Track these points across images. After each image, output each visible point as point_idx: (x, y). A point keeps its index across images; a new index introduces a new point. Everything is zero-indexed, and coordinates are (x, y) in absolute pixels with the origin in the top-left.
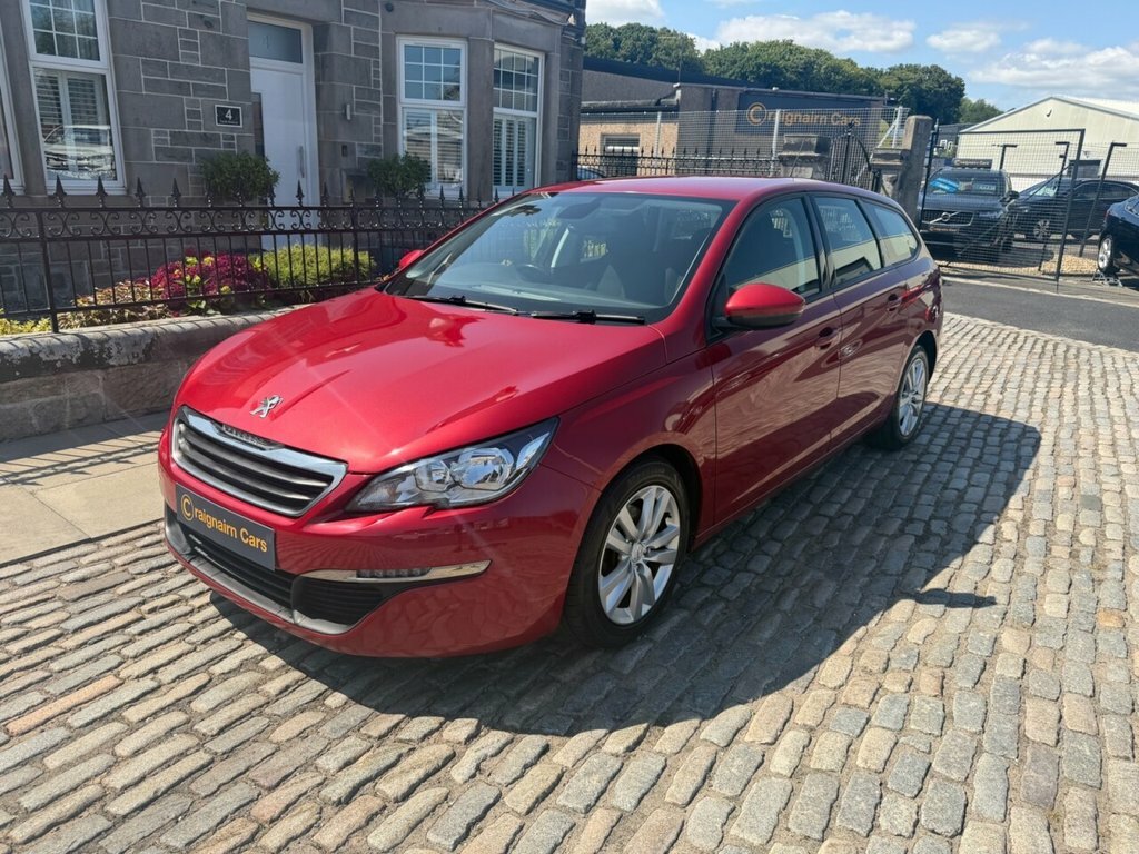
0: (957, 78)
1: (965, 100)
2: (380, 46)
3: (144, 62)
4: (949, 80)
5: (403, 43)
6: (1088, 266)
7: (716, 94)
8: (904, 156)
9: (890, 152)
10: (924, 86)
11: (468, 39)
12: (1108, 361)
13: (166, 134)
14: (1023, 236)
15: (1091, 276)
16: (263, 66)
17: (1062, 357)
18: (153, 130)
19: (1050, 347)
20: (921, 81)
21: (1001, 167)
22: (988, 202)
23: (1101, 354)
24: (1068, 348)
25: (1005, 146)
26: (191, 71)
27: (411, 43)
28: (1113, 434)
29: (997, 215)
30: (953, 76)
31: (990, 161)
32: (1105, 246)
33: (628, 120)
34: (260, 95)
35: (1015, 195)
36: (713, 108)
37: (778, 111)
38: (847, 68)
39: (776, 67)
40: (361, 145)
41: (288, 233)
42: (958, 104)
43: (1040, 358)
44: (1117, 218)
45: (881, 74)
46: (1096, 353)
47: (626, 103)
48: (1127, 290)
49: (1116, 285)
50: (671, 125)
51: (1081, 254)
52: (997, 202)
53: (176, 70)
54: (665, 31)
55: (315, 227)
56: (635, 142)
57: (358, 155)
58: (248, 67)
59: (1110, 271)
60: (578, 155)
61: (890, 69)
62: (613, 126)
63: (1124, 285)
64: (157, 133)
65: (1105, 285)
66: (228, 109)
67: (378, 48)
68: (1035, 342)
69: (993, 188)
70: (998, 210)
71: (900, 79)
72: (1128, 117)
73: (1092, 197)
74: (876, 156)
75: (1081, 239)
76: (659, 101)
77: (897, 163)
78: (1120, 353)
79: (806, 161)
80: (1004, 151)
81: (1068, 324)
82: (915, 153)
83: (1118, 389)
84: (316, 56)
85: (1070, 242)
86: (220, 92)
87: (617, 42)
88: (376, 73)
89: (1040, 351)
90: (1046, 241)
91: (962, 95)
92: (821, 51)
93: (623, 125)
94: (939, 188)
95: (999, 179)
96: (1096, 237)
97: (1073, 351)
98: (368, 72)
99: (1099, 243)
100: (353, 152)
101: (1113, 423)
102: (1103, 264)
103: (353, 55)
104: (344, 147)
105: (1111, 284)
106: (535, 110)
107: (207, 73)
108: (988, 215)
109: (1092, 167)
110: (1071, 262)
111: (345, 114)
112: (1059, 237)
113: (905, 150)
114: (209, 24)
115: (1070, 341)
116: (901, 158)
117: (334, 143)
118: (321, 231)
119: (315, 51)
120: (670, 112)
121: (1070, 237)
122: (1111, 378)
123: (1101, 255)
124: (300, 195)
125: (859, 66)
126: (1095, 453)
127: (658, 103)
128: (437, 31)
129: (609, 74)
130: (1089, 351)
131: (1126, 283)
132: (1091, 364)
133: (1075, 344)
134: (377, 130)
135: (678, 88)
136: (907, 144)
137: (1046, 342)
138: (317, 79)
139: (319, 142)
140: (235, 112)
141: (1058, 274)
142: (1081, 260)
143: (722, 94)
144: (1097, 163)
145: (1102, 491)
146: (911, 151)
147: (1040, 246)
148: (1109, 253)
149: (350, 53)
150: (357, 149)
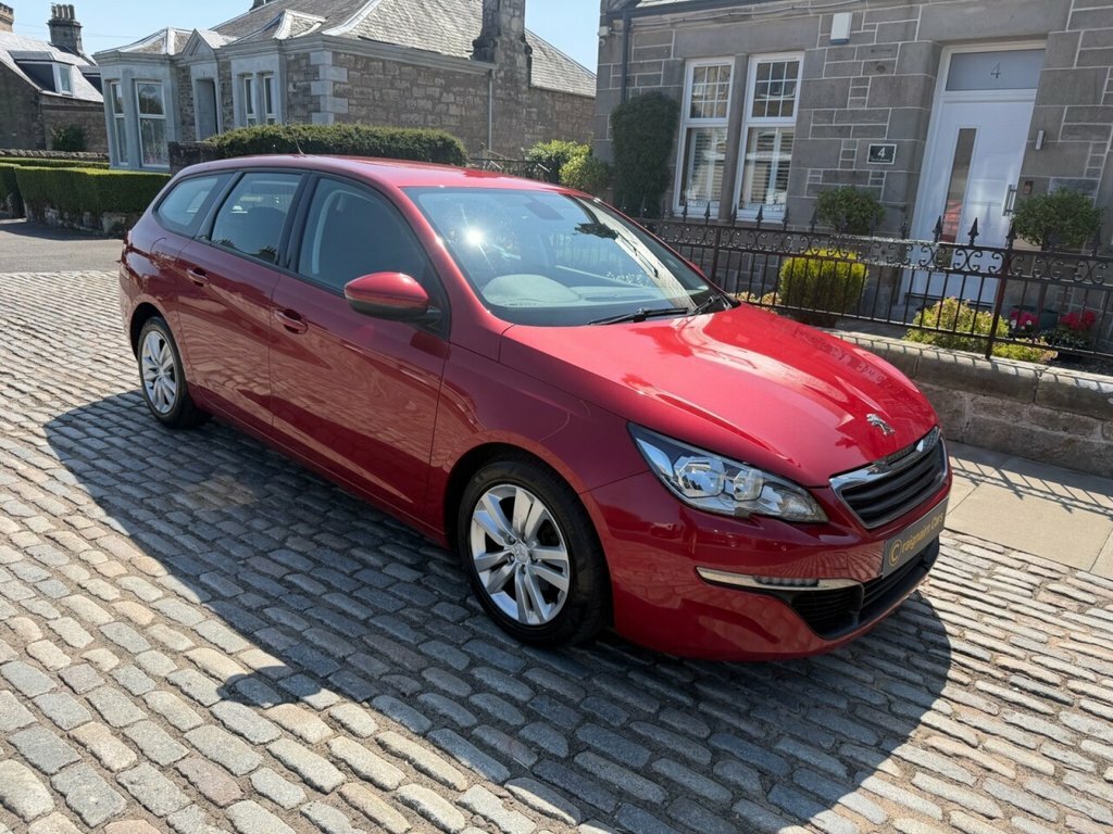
3: (815, 113)
13: (820, 172)
18: (810, 170)
26: (855, 115)
40: (1060, 180)
53: (841, 116)
64: (813, 172)
66: (881, 147)
86: (879, 131)
100: (1044, 190)
103: (1074, 68)
104: (1030, 183)
107: (870, 115)
114: (881, 68)
134: (1095, 161)
140: (889, 151)
149: (1072, 65)
150: (1051, 186)
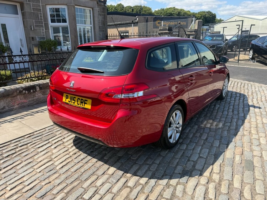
0: (214, 14)
1: (217, 19)
2: (41, 8)
4: (212, 14)
5: (48, 7)
6: (247, 57)
7: (147, 18)
8: (195, 31)
9: (191, 30)
10: (206, 16)
11: (66, 5)
12: (253, 87)
14: (230, 50)
15: (248, 60)
16: (3, 16)
17: (239, 87)
19: (236, 84)
20: (206, 15)
21: (223, 33)
22: (220, 42)
23: (251, 85)
24: (241, 83)
25: (224, 28)
27: (51, 7)
28: (256, 122)
29: (222, 45)
30: (213, 13)
31: (220, 32)
32: (251, 52)
33: (126, 27)
34: (5, 24)
35: (227, 40)
36: (147, 21)
37: (162, 22)
38: (188, 13)
39: (171, 13)
40: (38, 37)
41: (19, 63)
42: (215, 20)
43: (233, 88)
44: (253, 44)
45: (196, 14)
46: (250, 85)
47: (125, 22)
48: (258, 64)
49: (254, 62)
50: (136, 27)
51: (245, 54)
52: (222, 42)
54: (144, 7)
55: (28, 61)
56: (128, 32)
57: (37, 40)
59: (253, 58)
60: (108, 36)
61: (198, 12)
62: (122, 28)
63: (257, 62)
65: (251, 62)
67: (41, 9)
68: (232, 82)
69: (221, 38)
70: (222, 44)
71: (201, 15)
72: (255, 19)
73: (247, 39)
74: (188, 32)
75: (245, 50)
76: (133, 21)
77: (194, 33)
78: (257, 84)
79: (165, 34)
80: (224, 29)
81: (242, 75)
82: (199, 30)
83: (257, 100)
84: (22, 12)
85: (242, 51)
87: (133, 10)
88: (41, 16)
89: (233, 86)
90: (236, 51)
91: (216, 17)
92: (182, 9)
93: (124, 28)
94: (207, 39)
95: (222, 36)
96: (248, 49)
97: (243, 85)
98: (38, 16)
99: (249, 51)
100: (36, 39)
101: (256, 115)
102: (251, 57)
103: (32, 11)
104: (33, 38)
105: (253, 62)
106: (91, 24)
108: (220, 45)
109: (247, 32)
110: (242, 56)
111: (32, 29)
112: (238, 50)
113: (196, 29)
115: (242, 81)
116: (195, 32)
117: (30, 37)
118: (30, 62)
119: (21, 11)
120: (135, 24)
121: (241, 50)
122: (255, 95)
123: (250, 54)
124: (21, 51)
125: (191, 12)
126: (250, 132)
127: (132, 22)
128: (57, 3)
129: (123, 16)
130: (248, 84)
131: (257, 61)
132: (248, 90)
133: (243, 82)
134: (43, 33)
135: (137, 17)
136: (196, 28)
137: (235, 82)
138: (23, 19)
139: (26, 37)
141: (239, 60)
142: (245, 56)
143: (148, 18)
144: (248, 31)
145: (253, 156)
146: (197, 30)
147: (234, 53)
148: (252, 54)
149: (31, 11)
150: (37, 38)
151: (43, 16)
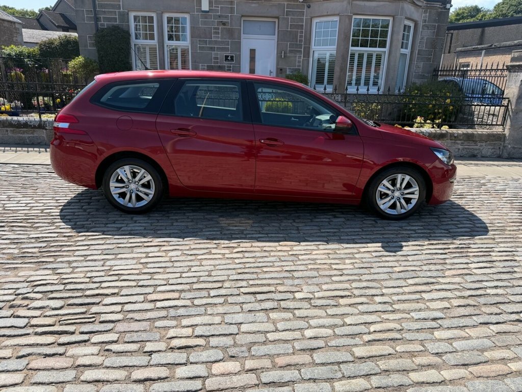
2: (304, 24)
3: (199, 40)
5: (315, 21)
11: (340, 15)
13: (205, 66)
16: (256, 38)
18: (200, 64)
26: (216, 42)
27: (318, 21)
40: (290, 69)
53: (210, 42)
57: (288, 73)
58: (240, 38)
64: (202, 66)
66: (229, 56)
67: (302, 25)
86: (227, 49)
88: (301, 36)
98: (297, 36)
100: (286, 72)
104: (281, 70)
106: (385, 47)
107: (222, 42)
114: (224, 24)
128: (326, 14)
134: (299, 62)
138: (278, 41)
140: (232, 57)
149: (288, 29)
150: (288, 70)
151: (305, 36)
